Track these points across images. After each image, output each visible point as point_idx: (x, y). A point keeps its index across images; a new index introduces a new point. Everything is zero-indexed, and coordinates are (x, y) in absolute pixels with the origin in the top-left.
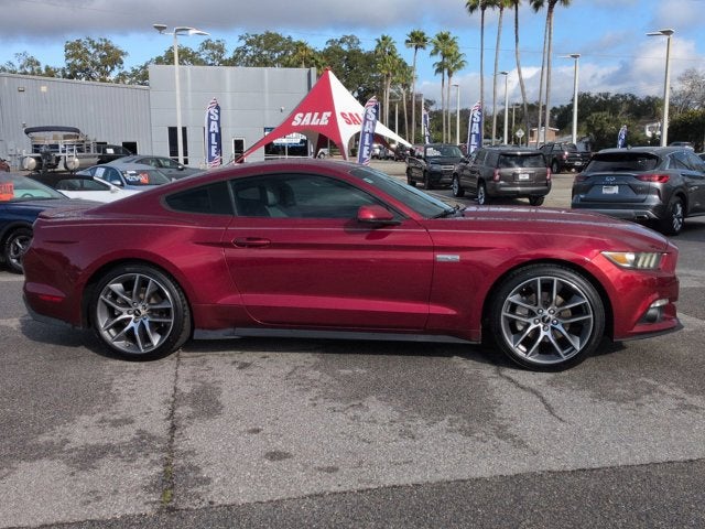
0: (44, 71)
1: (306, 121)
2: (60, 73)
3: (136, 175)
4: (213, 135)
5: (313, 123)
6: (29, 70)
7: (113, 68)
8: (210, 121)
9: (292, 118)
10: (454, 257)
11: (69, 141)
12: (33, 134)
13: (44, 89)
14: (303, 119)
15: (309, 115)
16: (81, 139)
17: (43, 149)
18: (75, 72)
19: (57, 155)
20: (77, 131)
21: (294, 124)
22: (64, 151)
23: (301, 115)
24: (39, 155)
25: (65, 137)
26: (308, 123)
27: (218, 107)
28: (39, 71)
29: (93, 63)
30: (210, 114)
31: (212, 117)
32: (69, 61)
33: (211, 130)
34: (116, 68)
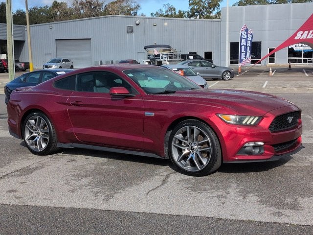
0: (177, 13)
1: (304, 36)
2: (186, 14)
3: (177, 71)
4: (243, 47)
5: (309, 37)
6: (170, 13)
7: (214, 9)
8: (241, 38)
9: (295, 35)
10: (152, 114)
11: (165, 53)
12: (149, 49)
13: (166, 24)
14: (302, 35)
15: (306, 32)
16: (172, 51)
17: (151, 57)
18: (194, 13)
19: (159, 60)
20: (169, 47)
21: (296, 38)
22: (162, 58)
23: (301, 32)
24: (149, 60)
25: (164, 50)
26: (305, 38)
27: (247, 30)
28: (175, 13)
29: (204, 7)
30: (242, 35)
31: (243, 36)
32: (191, 7)
33: (242, 44)
34: (216, 9)
